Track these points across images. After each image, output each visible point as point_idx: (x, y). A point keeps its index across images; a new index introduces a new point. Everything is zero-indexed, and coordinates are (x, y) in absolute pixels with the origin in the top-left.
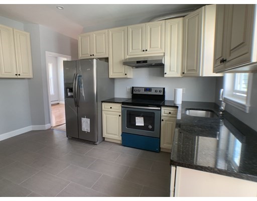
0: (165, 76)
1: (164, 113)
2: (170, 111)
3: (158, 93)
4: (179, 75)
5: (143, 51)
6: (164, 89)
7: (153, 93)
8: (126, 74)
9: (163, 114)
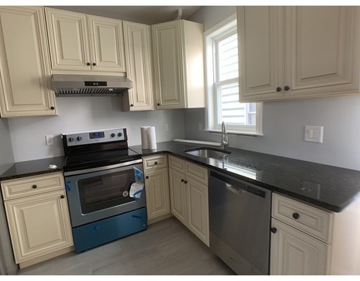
0: (132, 109)
1: (148, 166)
2: (155, 161)
3: (116, 139)
4: (150, 107)
5: (88, 64)
6: (125, 130)
7: (107, 139)
8: (52, 108)
9: (146, 168)
